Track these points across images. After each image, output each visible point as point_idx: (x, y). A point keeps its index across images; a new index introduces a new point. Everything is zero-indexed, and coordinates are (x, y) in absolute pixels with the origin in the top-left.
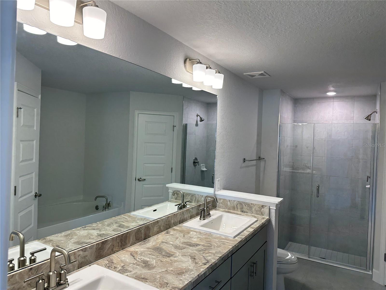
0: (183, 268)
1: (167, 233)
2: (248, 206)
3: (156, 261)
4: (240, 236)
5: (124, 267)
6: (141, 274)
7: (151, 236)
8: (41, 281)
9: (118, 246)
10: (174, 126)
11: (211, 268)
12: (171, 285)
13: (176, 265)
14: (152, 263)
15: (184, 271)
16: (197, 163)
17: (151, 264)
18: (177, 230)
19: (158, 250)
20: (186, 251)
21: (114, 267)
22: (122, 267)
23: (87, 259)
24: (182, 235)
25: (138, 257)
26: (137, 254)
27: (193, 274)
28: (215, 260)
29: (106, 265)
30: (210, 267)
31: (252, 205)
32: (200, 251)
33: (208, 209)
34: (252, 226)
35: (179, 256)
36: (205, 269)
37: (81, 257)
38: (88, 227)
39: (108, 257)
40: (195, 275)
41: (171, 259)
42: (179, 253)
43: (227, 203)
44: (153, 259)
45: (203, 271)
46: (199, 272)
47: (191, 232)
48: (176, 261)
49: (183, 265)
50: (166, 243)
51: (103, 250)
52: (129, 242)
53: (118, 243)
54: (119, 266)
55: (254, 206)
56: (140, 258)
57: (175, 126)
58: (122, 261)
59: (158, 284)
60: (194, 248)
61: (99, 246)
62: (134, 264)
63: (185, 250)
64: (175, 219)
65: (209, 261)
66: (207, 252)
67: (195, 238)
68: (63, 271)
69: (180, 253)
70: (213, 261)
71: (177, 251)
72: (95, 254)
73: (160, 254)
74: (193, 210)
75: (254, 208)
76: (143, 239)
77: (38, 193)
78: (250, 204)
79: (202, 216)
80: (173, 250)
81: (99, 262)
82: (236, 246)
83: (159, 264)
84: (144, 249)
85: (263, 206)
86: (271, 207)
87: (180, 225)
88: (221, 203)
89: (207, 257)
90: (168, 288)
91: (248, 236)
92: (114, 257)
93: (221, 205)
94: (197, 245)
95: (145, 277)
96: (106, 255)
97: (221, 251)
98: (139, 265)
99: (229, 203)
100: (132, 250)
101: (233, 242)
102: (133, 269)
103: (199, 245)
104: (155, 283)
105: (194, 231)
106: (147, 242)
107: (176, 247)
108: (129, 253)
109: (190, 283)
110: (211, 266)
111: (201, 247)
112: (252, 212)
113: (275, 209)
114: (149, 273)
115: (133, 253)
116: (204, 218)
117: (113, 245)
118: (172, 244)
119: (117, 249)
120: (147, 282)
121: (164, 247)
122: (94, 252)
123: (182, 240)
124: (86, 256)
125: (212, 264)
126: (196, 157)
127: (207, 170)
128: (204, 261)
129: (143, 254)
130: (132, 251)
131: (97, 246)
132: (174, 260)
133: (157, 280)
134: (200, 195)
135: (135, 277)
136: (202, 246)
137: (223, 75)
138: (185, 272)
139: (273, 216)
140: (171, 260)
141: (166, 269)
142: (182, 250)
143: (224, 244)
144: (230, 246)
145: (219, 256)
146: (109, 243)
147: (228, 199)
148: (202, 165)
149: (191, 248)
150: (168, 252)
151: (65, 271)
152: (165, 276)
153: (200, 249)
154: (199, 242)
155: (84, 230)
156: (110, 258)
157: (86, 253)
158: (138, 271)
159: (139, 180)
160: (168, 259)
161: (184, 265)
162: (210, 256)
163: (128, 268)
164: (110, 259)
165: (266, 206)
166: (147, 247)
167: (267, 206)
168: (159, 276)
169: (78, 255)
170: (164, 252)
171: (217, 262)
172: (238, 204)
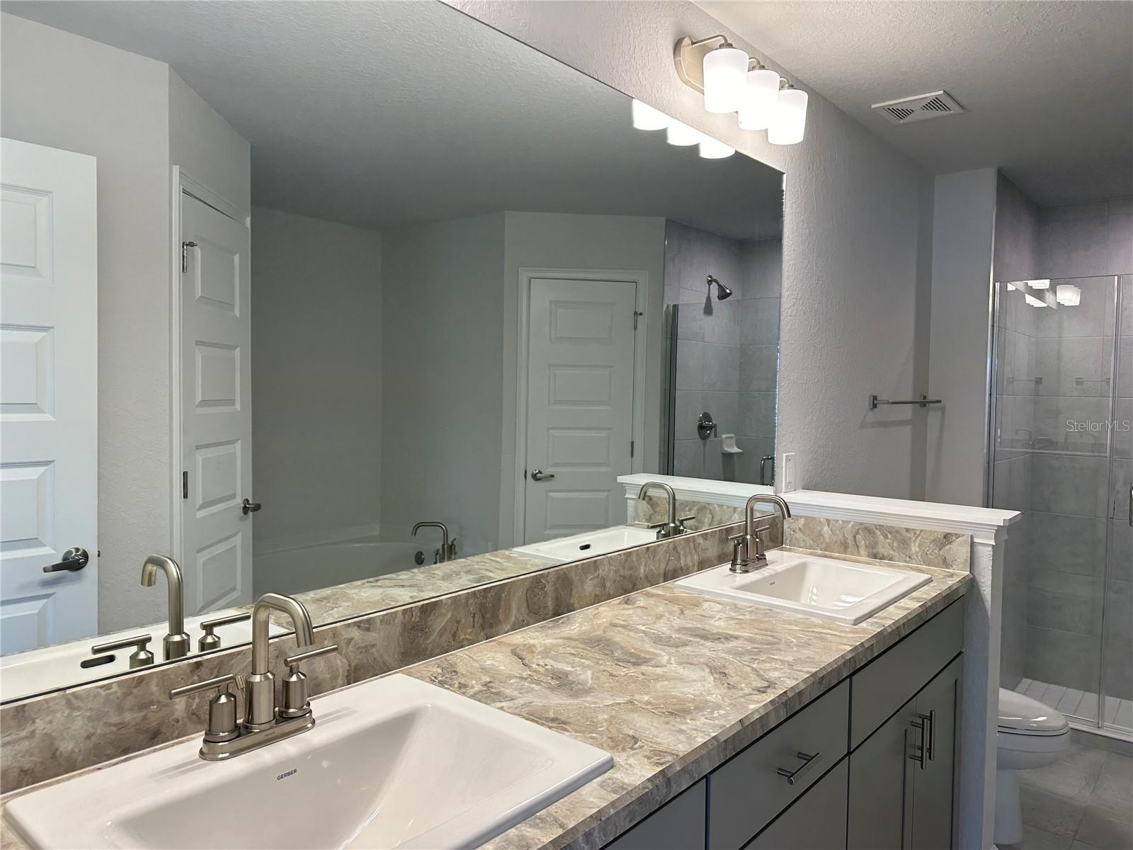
0: (688, 697)
1: (626, 603)
2: (895, 538)
3: (593, 674)
4: (875, 620)
5: (490, 685)
6: (544, 706)
7: (576, 605)
8: (223, 699)
9: (474, 627)
10: (636, 313)
11: (785, 704)
12: (647, 745)
13: (662, 687)
14: (582, 677)
15: (692, 708)
16: (711, 428)
17: (578, 680)
18: (658, 596)
19: (599, 644)
20: (694, 652)
21: (460, 683)
22: (485, 685)
23: (376, 655)
24: (676, 608)
25: (536, 661)
26: (533, 652)
27: (725, 716)
28: (794, 683)
29: (435, 678)
30: (781, 702)
31: (909, 535)
32: (740, 654)
33: (757, 540)
34: (915, 594)
35: (669, 663)
36: (763, 704)
37: (354, 646)
38: (385, 581)
39: (440, 658)
40: (729, 720)
41: (644, 671)
42: (670, 654)
43: (820, 531)
44: (584, 667)
45: (757, 711)
46: (742, 713)
47: (706, 605)
48: (658, 678)
49: (686, 690)
50: (623, 627)
51: (426, 633)
52: (507, 617)
53: (474, 617)
54: (474, 682)
55: (917, 537)
56: (543, 664)
57: (641, 314)
58: (484, 669)
59: (605, 738)
60: (720, 646)
61: (413, 619)
62: (522, 678)
63: (688, 648)
64: (649, 562)
65: (776, 684)
66: (763, 657)
67: (720, 619)
68: (295, 676)
69: (674, 656)
70: (790, 683)
71: (662, 650)
72: (401, 643)
73: (607, 654)
74: (707, 542)
75: (917, 544)
76: (550, 615)
77: (251, 502)
78: (904, 533)
79: (739, 561)
80: (649, 647)
81: (412, 670)
82: (866, 646)
83: (605, 684)
84: (553, 639)
85: (946, 536)
86: (979, 537)
87: (669, 584)
88: (800, 529)
89: (768, 672)
90: (637, 751)
91: (905, 620)
92: (461, 657)
93: (798, 535)
94: (728, 638)
95: (560, 717)
96: (436, 651)
97: (814, 658)
98: (538, 683)
99: (826, 528)
100: (515, 642)
101: (855, 636)
102: (520, 693)
103: (737, 638)
104: (594, 735)
105: (714, 602)
106: (563, 623)
107: (658, 640)
108: (509, 650)
109: (715, 743)
110: (784, 699)
111: (744, 644)
112: (909, 558)
113: (993, 545)
114: (572, 705)
115: (520, 649)
116: (744, 568)
117: (458, 622)
118: (644, 632)
119: (470, 634)
120: (566, 730)
121: (619, 637)
122: (398, 634)
123: (678, 622)
124: (373, 646)
125: (786, 692)
126: (707, 411)
127: (741, 451)
128: (760, 684)
129: (553, 653)
130: (515, 645)
131: (407, 617)
132: (653, 674)
133: (601, 727)
134: (728, 507)
135: (527, 714)
136: (746, 642)
137: (807, 96)
138: (694, 709)
139: (985, 570)
140: (643, 674)
141: (628, 698)
142: (680, 649)
143: (821, 639)
144: (846, 645)
145: (807, 672)
146: (444, 611)
147: (822, 516)
148: (727, 438)
149: (708, 644)
150: (633, 651)
151: (303, 677)
152: (624, 717)
153: (740, 649)
154: (736, 630)
155: (373, 586)
156: (446, 660)
157: (372, 637)
158: (535, 700)
159: (534, 476)
160: (634, 670)
161: (690, 691)
162: (776, 668)
163: (503, 689)
164: (446, 663)
165: (958, 536)
166: (564, 635)
167: (963, 535)
168: (606, 716)
169: (345, 639)
170: (620, 652)
171: (802, 687)
172: (857, 533)
